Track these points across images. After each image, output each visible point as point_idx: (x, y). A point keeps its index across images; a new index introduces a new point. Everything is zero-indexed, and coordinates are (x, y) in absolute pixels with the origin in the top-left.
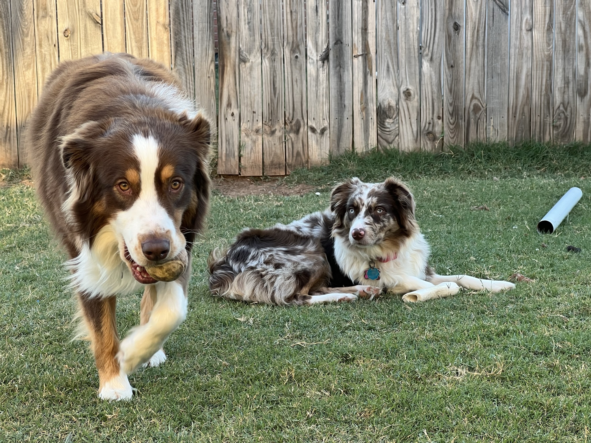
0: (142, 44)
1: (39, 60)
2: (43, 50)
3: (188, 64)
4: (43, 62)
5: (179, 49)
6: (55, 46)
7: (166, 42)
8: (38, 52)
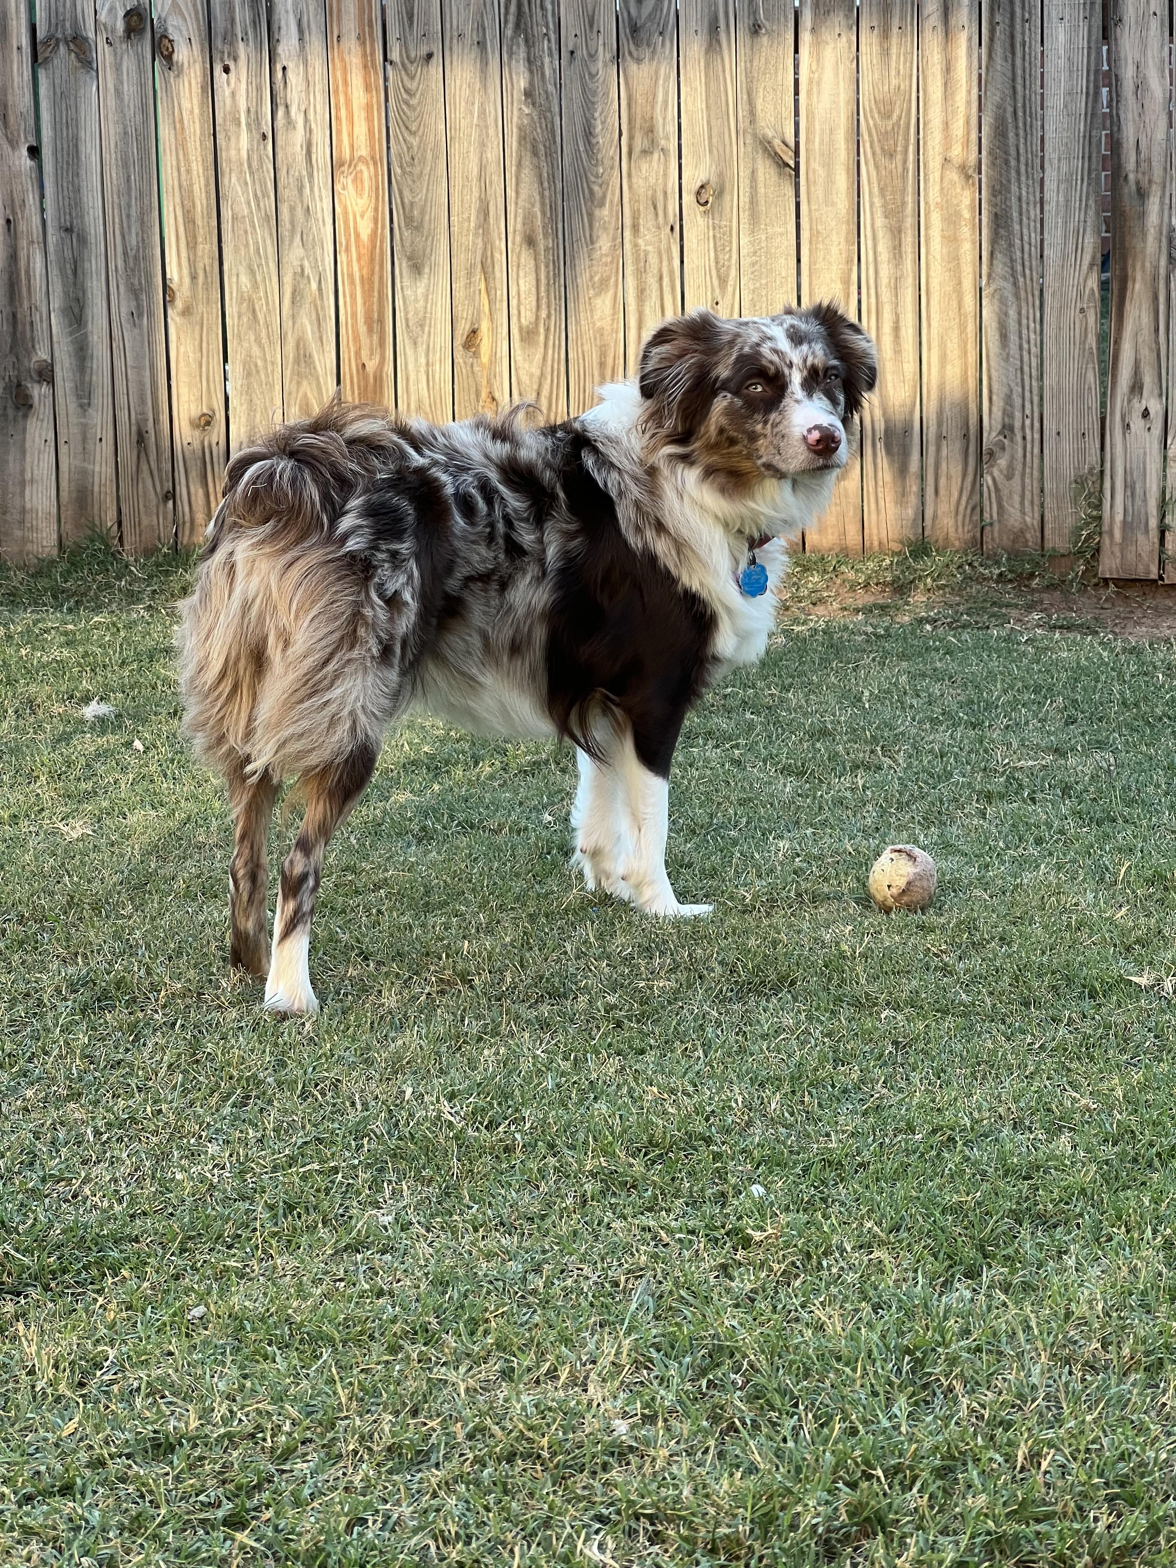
0: (901, 221)
1: (629, 270)
2: (641, 242)
3: (1024, 276)
4: (640, 273)
5: (1002, 232)
6: (672, 229)
7: (966, 214)
8: (628, 246)
